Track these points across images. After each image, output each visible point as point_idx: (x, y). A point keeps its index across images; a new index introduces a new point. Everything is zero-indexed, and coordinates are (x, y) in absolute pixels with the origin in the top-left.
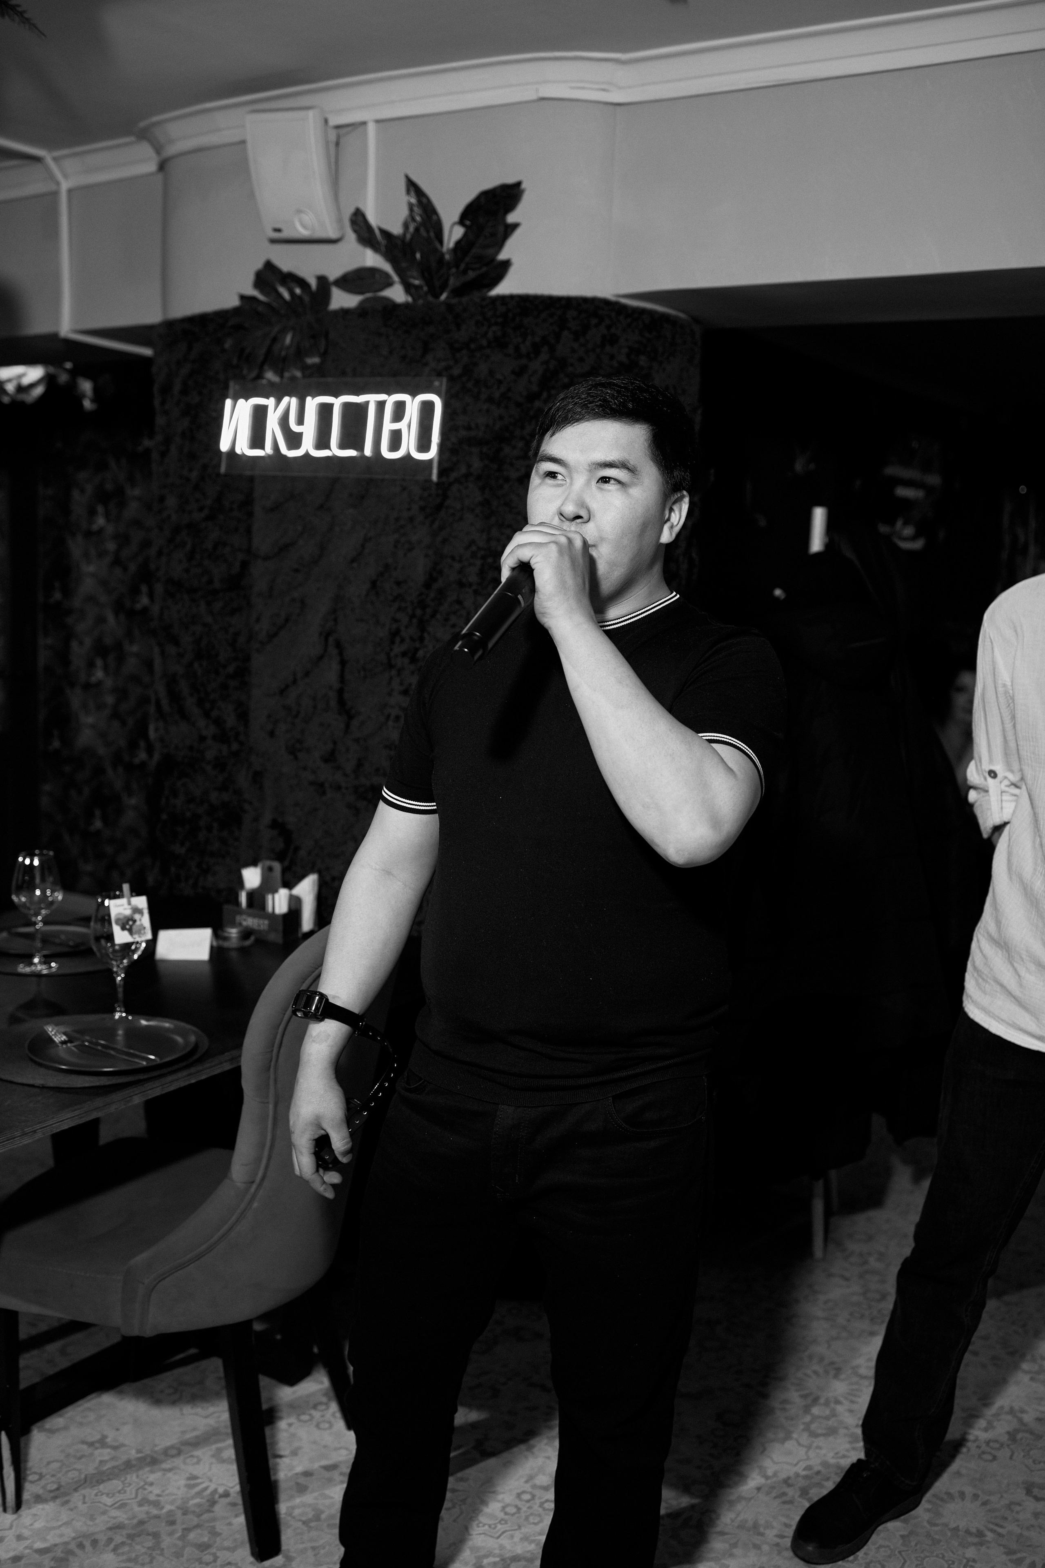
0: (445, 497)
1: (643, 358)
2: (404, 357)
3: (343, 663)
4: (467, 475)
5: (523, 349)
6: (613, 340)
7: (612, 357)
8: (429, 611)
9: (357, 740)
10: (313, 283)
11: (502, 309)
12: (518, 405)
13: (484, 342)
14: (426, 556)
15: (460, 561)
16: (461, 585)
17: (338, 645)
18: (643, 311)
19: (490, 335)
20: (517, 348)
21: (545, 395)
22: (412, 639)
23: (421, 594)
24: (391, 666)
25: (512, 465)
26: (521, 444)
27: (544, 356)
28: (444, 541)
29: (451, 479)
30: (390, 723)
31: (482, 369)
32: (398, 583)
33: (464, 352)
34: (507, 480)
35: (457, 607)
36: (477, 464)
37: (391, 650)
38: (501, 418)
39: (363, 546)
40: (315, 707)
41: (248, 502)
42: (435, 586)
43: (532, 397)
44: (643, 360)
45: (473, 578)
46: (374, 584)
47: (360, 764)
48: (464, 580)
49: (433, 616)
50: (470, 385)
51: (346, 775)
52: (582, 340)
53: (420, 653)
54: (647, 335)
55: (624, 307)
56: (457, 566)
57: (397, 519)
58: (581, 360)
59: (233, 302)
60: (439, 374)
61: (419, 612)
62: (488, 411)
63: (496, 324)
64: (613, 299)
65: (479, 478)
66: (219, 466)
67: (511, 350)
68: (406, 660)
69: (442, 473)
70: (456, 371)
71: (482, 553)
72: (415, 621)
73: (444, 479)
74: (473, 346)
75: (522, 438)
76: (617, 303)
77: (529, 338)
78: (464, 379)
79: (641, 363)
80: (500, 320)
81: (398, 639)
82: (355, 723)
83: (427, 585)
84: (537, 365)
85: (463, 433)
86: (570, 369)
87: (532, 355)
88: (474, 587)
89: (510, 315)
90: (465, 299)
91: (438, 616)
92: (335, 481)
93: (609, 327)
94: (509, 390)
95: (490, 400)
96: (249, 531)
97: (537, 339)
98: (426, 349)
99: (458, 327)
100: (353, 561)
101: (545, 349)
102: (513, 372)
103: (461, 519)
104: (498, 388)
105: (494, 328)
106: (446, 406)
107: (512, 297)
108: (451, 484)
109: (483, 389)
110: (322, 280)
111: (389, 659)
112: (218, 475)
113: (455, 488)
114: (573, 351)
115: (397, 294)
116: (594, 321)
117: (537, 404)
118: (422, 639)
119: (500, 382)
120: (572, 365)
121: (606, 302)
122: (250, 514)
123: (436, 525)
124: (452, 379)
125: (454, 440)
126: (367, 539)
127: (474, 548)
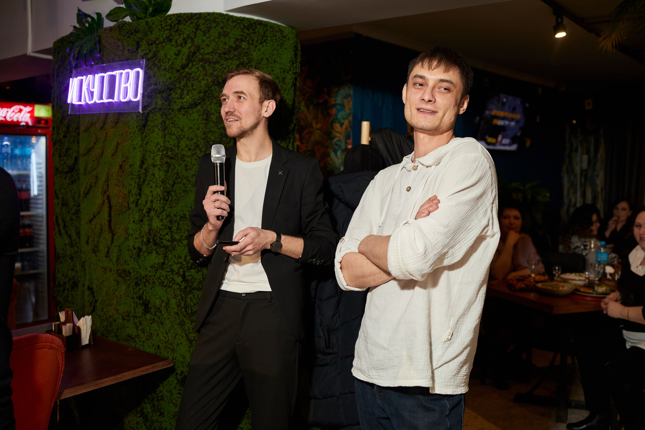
0: (147, 120)
1: (244, 43)
2: (129, 50)
3: (110, 207)
4: (156, 108)
5: (179, 42)
6: (226, 35)
7: (225, 44)
8: (142, 180)
9: (115, 246)
10: (95, 17)
11: (169, 22)
12: (178, 71)
13: (162, 39)
14: (140, 151)
15: (153, 154)
16: (154, 166)
17: (108, 198)
18: (244, 19)
19: (165, 35)
20: (176, 42)
21: (190, 64)
22: (136, 195)
23: (139, 171)
24: (130, 208)
25: (175, 102)
26: (179, 91)
27: (189, 45)
28: (147, 143)
29: (147, 111)
30: (130, 238)
31: (161, 54)
32: (130, 166)
33: (154, 45)
34: (173, 110)
35: (153, 177)
36: (160, 102)
37: (129, 200)
38: (170, 78)
39: (117, 147)
40: (102, 230)
41: (78, 128)
42: (144, 167)
43: (184, 67)
44: (244, 45)
45: (158, 162)
46: (121, 166)
47: (118, 259)
48: (155, 163)
49: (144, 182)
50: (156, 62)
51: (114, 264)
52: (207, 35)
53: (139, 202)
54: (246, 31)
55: (232, 17)
56: (152, 156)
57: (130, 133)
58: (208, 45)
59: (71, 30)
60: (142, 58)
61: (137, 180)
62: (164, 75)
63: (167, 30)
64: (225, 13)
65: (160, 109)
66: (68, 111)
67: (174, 43)
68: (134, 205)
69: (144, 108)
70: (149, 56)
71: (162, 149)
72: (136, 185)
73: (145, 111)
74: (157, 42)
75: (180, 88)
76: (227, 15)
77: (182, 35)
78: (154, 59)
79: (243, 46)
80: (169, 27)
81: (131, 195)
82: (116, 237)
83: (141, 167)
84: (185, 50)
85: (153, 87)
86: (202, 51)
87: (183, 45)
88: (159, 167)
89: (173, 24)
90: (154, 19)
91: (146, 182)
92: (107, 115)
93: (222, 28)
94: (173, 64)
95: (165, 69)
96: (78, 142)
97: (185, 36)
98: (138, 45)
99: (151, 32)
100: (113, 155)
101: (190, 41)
102: (175, 54)
103: (153, 132)
104: (168, 63)
105: (166, 32)
106: (145, 74)
107: (174, 15)
108: (148, 114)
109: (162, 64)
110: (99, 15)
111: (128, 205)
112: (68, 115)
113: (151, 115)
114: (203, 41)
115: (128, 19)
116: (214, 25)
117: (187, 70)
118: (140, 194)
119: (169, 60)
120: (203, 48)
121: (221, 15)
122: (79, 134)
123: (143, 136)
124: (148, 60)
125: (149, 91)
126: (118, 144)
127: (159, 146)
